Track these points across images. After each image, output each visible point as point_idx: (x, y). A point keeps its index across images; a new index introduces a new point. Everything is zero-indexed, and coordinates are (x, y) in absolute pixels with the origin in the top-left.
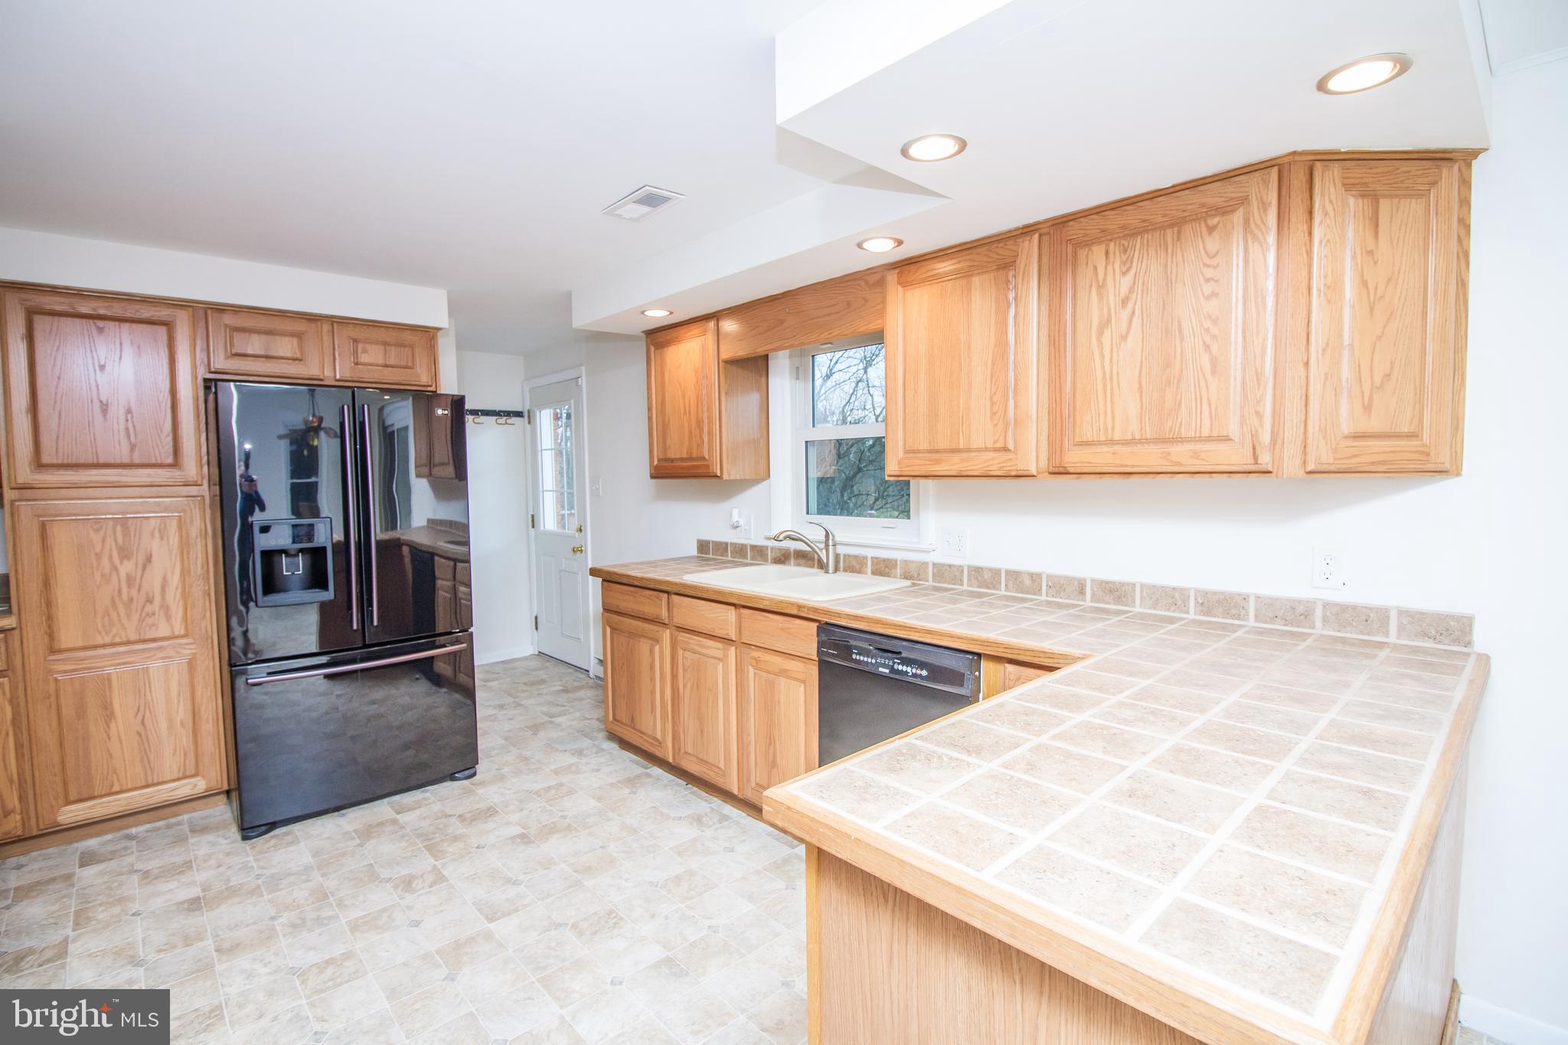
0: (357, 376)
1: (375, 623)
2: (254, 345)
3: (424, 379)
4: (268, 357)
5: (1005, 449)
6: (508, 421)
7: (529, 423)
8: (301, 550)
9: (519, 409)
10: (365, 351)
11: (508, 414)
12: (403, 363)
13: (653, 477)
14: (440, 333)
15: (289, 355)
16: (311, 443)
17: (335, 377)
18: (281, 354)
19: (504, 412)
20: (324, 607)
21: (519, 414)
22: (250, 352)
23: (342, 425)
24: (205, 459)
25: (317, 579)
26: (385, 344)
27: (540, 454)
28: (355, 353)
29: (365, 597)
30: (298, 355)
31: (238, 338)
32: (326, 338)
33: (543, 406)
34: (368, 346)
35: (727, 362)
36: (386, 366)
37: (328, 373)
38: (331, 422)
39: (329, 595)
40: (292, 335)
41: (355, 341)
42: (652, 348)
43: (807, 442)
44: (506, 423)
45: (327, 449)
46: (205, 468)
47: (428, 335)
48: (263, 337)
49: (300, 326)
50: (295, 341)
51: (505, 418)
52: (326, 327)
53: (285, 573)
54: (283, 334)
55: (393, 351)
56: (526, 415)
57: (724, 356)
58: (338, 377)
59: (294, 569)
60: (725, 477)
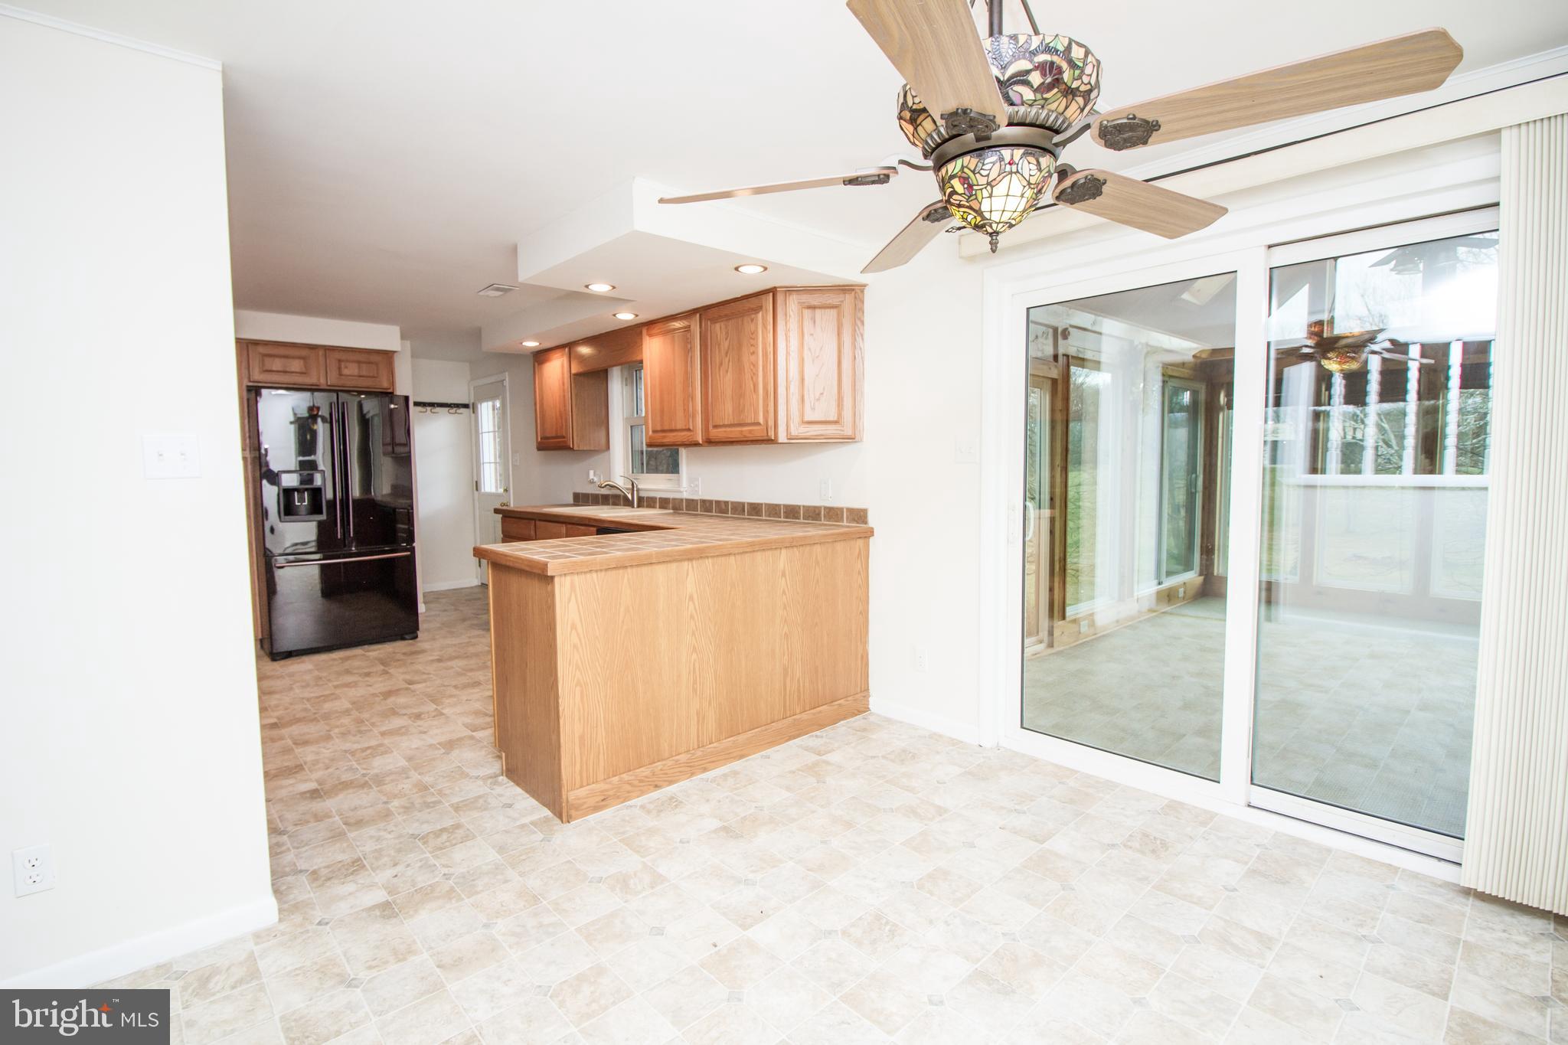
0: (341, 383)
1: (352, 535)
2: (277, 364)
3: (385, 384)
4: (285, 372)
5: (689, 430)
6: (458, 411)
7: (474, 412)
8: (306, 489)
9: (466, 402)
10: (346, 367)
11: (458, 406)
12: (371, 374)
13: (539, 449)
14: (395, 354)
15: (297, 370)
16: (312, 426)
17: (327, 382)
18: (293, 370)
19: (454, 404)
20: (320, 524)
21: (466, 406)
22: (274, 369)
23: (331, 415)
24: (247, 435)
25: (315, 508)
26: (359, 362)
27: (481, 436)
28: (340, 368)
29: (345, 518)
30: (304, 370)
31: (268, 360)
32: (321, 359)
33: (486, 399)
34: (347, 364)
35: (575, 375)
36: (360, 376)
37: (322, 381)
38: (324, 412)
39: (323, 517)
40: (300, 358)
41: (340, 361)
42: (536, 364)
43: (631, 427)
44: (456, 413)
45: (321, 428)
46: (248, 440)
47: (388, 356)
48: (283, 360)
49: (304, 352)
50: (302, 362)
51: (455, 409)
52: (321, 353)
53: (297, 504)
54: (293, 358)
55: (364, 366)
56: (471, 406)
57: (573, 371)
58: (329, 383)
59: (302, 502)
60: (576, 448)
